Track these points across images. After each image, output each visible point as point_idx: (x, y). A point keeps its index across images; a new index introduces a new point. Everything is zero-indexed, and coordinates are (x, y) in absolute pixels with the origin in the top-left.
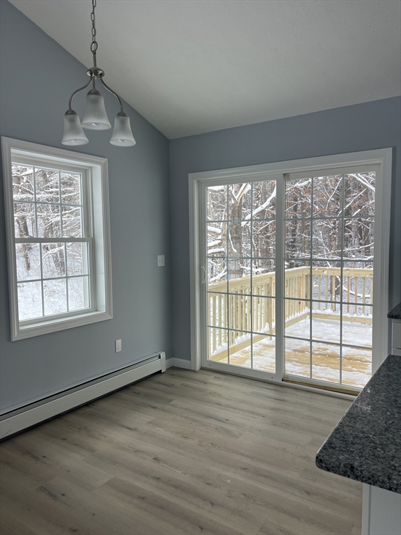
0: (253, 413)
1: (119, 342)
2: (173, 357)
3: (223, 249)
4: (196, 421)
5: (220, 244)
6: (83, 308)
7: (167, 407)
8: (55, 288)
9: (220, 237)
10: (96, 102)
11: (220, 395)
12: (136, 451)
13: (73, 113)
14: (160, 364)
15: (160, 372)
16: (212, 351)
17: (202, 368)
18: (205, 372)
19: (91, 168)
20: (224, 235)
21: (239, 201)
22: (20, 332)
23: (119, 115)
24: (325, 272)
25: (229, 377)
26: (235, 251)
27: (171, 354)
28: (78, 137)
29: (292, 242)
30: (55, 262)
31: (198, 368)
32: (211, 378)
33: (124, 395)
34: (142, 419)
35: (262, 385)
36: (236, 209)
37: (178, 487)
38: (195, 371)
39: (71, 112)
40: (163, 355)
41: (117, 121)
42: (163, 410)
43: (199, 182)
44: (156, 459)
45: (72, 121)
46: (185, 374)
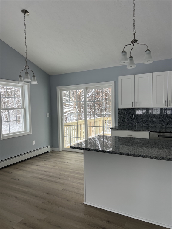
0: (76, 160)
1: (34, 142)
2: (53, 147)
3: (74, 111)
4: (58, 163)
5: (73, 109)
6: (22, 130)
7: (50, 160)
8: (6, 129)
9: (73, 107)
10: (27, 75)
11: (67, 157)
12: (39, 170)
13: (21, 76)
14: (48, 149)
15: (48, 152)
16: (66, 145)
17: (62, 151)
18: (63, 151)
19: (24, 86)
20: (74, 106)
21: (80, 93)
22: (3, 137)
23: (33, 76)
24: (108, 119)
25: (71, 152)
26: (79, 112)
27: (52, 146)
28: (22, 83)
29: (105, 108)
30: (6, 118)
31: (61, 150)
32: (65, 153)
33: (36, 158)
34: (42, 164)
35: (81, 154)
36: (79, 96)
37: (51, 176)
38: (60, 151)
39: (20, 76)
40: (49, 146)
41: (32, 78)
42: (48, 161)
43: (60, 89)
44: (45, 171)
45: (21, 78)
46: (57, 152)
